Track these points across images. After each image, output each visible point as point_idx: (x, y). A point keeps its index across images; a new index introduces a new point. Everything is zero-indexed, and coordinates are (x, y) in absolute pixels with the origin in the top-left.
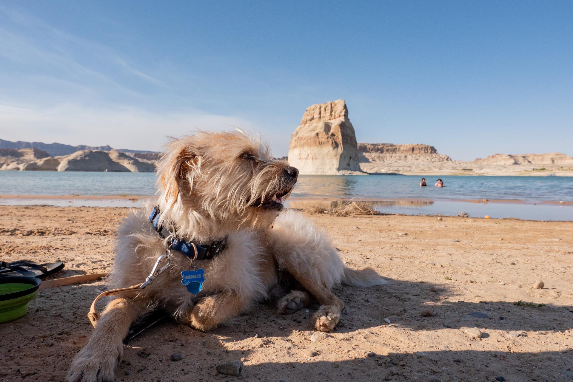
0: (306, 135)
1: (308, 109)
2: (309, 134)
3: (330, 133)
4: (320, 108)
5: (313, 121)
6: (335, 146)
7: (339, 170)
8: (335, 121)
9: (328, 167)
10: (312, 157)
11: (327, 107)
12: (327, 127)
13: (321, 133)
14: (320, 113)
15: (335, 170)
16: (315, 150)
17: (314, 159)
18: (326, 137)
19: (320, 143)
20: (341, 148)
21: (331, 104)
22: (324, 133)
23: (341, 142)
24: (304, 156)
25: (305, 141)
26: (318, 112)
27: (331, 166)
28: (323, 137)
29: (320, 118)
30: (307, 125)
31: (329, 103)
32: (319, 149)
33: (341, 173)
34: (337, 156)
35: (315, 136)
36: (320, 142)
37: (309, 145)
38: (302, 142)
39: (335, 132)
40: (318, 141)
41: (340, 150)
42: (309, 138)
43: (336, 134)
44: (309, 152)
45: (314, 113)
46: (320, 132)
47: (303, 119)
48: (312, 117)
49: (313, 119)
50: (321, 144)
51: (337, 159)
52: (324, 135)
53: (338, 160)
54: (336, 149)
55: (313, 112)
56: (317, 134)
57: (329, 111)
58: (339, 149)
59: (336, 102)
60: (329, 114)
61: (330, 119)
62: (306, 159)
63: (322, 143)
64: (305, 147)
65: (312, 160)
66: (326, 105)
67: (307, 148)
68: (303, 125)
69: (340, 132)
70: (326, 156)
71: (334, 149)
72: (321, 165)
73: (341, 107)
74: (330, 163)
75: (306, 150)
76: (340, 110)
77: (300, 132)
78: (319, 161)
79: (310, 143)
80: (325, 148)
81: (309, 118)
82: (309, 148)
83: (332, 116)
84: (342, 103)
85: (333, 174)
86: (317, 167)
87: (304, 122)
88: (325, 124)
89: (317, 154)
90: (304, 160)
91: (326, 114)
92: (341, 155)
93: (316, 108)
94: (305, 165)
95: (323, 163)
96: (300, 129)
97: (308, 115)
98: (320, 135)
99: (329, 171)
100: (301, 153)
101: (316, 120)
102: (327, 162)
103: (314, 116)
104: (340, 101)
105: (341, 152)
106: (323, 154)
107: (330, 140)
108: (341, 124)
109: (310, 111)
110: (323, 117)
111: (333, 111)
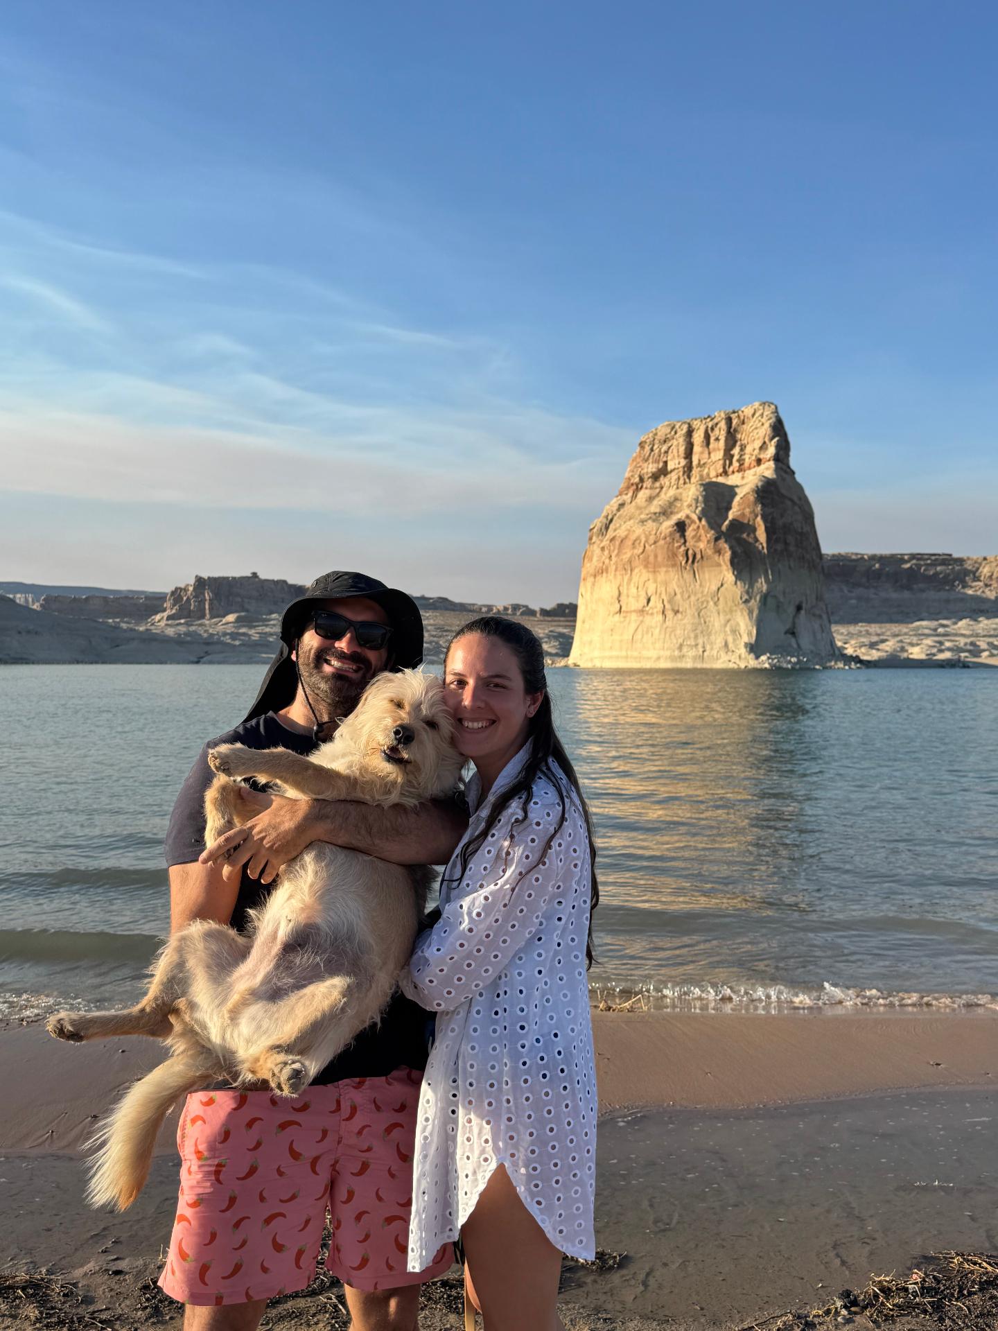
0: (639, 531)
1: (647, 437)
2: (650, 526)
3: (726, 523)
4: (690, 433)
5: (664, 481)
6: (742, 566)
7: (756, 649)
8: (743, 478)
9: (719, 642)
10: (660, 606)
11: (712, 429)
12: (717, 502)
13: (693, 522)
14: (689, 453)
15: (743, 651)
16: (673, 579)
17: (670, 614)
18: (712, 535)
19: (691, 560)
20: (766, 574)
21: (729, 419)
22: (704, 522)
23: (765, 553)
24: (633, 602)
25: (638, 551)
26: (682, 449)
27: (730, 639)
28: (701, 537)
29: (688, 469)
30: (643, 494)
31: (720, 416)
32: (688, 576)
33: (764, 662)
34: (751, 602)
35: (671, 534)
36: (690, 552)
37: (652, 566)
38: (627, 555)
39: (743, 515)
40: (683, 548)
41: (761, 582)
42: (651, 541)
43: (745, 525)
44: (651, 587)
45: (666, 452)
46: (688, 517)
47: (627, 475)
48: (661, 465)
49: (663, 471)
50: (693, 562)
51: (751, 612)
52: (704, 528)
53: (755, 615)
54: (746, 578)
55: (664, 448)
56: (681, 527)
57: (722, 443)
58: (758, 576)
59: (748, 411)
60: (720, 454)
61: (725, 473)
62: (642, 612)
63: (698, 556)
64: (636, 571)
65: (660, 617)
66: (710, 424)
67: (645, 575)
68: (630, 494)
69: (759, 518)
70: (711, 603)
71: (738, 577)
72: (692, 635)
73: (765, 429)
74: (725, 625)
75: (642, 583)
76: (758, 438)
77: (619, 518)
78: (688, 620)
79: (656, 556)
80: (707, 576)
81: (650, 470)
82: (651, 576)
83: (731, 464)
84: (765, 414)
85: (736, 666)
86: (680, 641)
87: (632, 484)
88: (704, 490)
89: (679, 596)
90: (634, 616)
91: (712, 455)
92: (765, 599)
93: (676, 433)
94: (638, 636)
95: (701, 627)
96: (618, 510)
97: (646, 460)
98: (691, 529)
99: (722, 653)
100: (624, 591)
101: (674, 476)
102: (717, 624)
103: (669, 463)
104: (761, 408)
105: (765, 588)
106: (699, 595)
107: (727, 545)
108: (764, 488)
109: (655, 447)
110: (700, 466)
111: (734, 445)
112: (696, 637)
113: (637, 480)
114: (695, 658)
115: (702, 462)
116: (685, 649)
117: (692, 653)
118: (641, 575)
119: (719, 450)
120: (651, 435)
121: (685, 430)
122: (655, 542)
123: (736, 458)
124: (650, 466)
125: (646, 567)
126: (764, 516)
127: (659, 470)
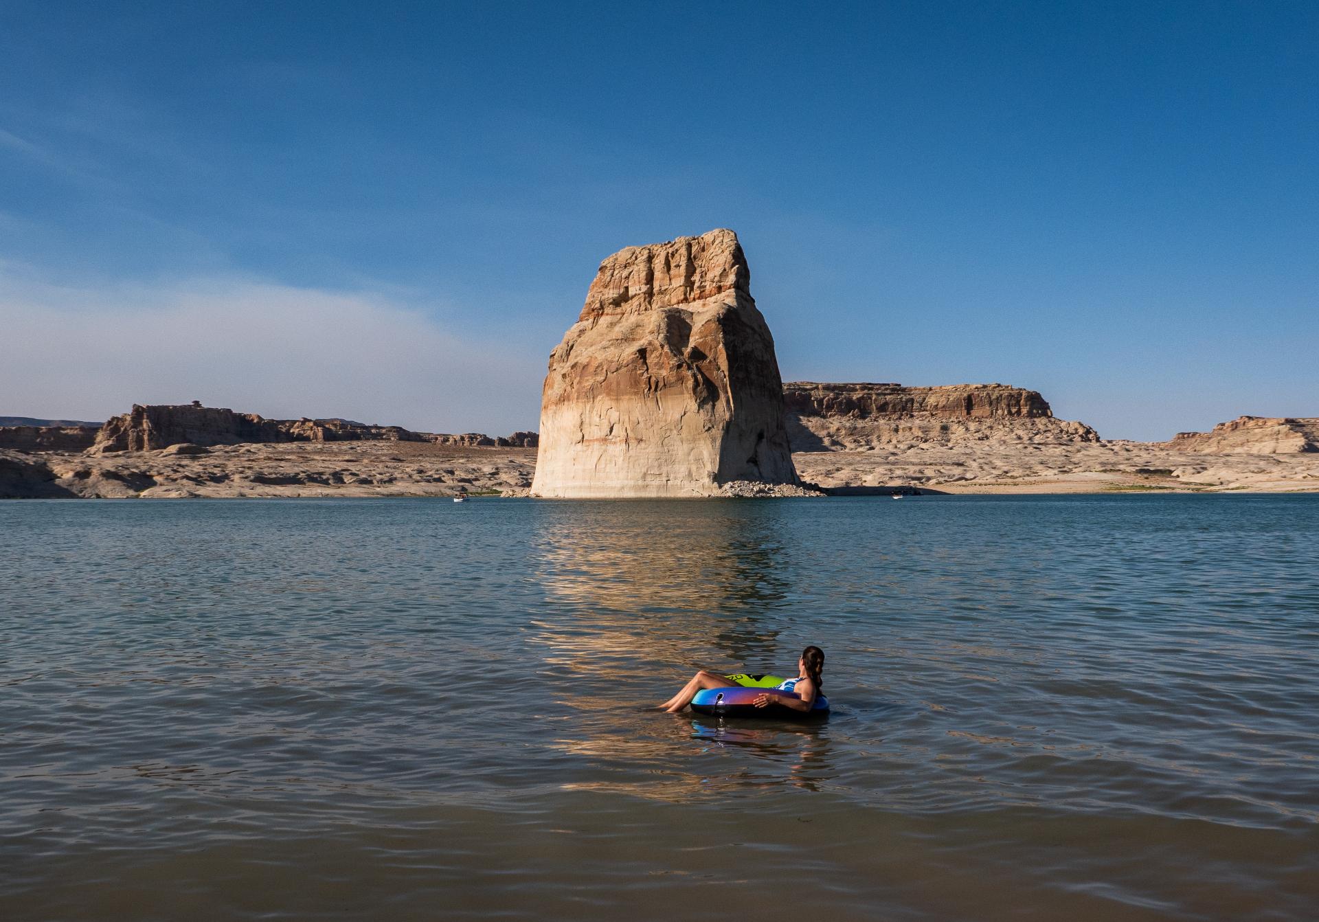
0: (600, 357)
1: (605, 262)
2: (612, 353)
3: (687, 351)
4: (650, 259)
5: (626, 307)
6: (705, 394)
7: (719, 478)
8: (704, 305)
9: (682, 470)
10: (623, 434)
11: (673, 255)
12: (677, 326)
13: (656, 349)
14: (650, 279)
15: (706, 481)
16: (635, 408)
17: (633, 443)
18: (674, 362)
19: (653, 388)
20: (728, 402)
21: (689, 246)
22: (666, 349)
23: (727, 380)
24: (595, 429)
25: (600, 378)
26: (643, 275)
27: (694, 468)
28: (662, 365)
29: (650, 294)
30: (604, 321)
31: (680, 241)
32: (651, 404)
33: (728, 490)
34: (713, 430)
35: (633, 361)
36: (653, 379)
37: (615, 393)
38: (589, 382)
39: (705, 343)
40: (646, 375)
41: (723, 409)
42: (614, 367)
43: (707, 353)
44: (614, 416)
45: (627, 278)
46: (650, 343)
47: (588, 300)
48: (622, 290)
49: (624, 298)
50: (656, 390)
51: (714, 440)
52: (666, 355)
53: (718, 443)
54: (709, 407)
55: (625, 273)
56: (642, 353)
57: (683, 269)
58: (721, 404)
59: (708, 237)
60: (682, 281)
61: (686, 300)
62: (604, 440)
63: (661, 384)
64: (599, 398)
65: (624, 446)
66: (670, 251)
67: (608, 403)
68: (591, 320)
69: (721, 345)
70: (675, 432)
71: (701, 405)
72: (656, 464)
73: (725, 257)
74: (689, 454)
75: (604, 411)
76: (719, 266)
77: (580, 344)
78: (650, 449)
79: (618, 384)
80: (670, 403)
81: (611, 296)
82: (614, 404)
83: (692, 290)
84: (725, 241)
85: (700, 496)
86: (644, 470)
87: (593, 310)
88: (667, 317)
89: (642, 424)
90: (596, 445)
91: (673, 281)
92: (728, 428)
93: (636, 258)
94: (602, 465)
95: (666, 458)
96: (579, 336)
97: (606, 287)
98: (653, 356)
99: (686, 482)
100: (587, 421)
101: (635, 302)
102: (680, 452)
103: (630, 289)
104: (721, 235)
105: (727, 416)
106: (663, 424)
107: (689, 373)
108: (725, 315)
109: (616, 272)
110: (661, 292)
111: (694, 271)
112: (659, 466)
113: (598, 305)
114: (659, 487)
115: (663, 288)
116: (649, 478)
117: (656, 482)
118: (602, 402)
119: (680, 276)
120: (611, 260)
121: (645, 256)
122: (617, 370)
123: (697, 285)
124: (611, 291)
125: (608, 394)
126: (725, 344)
127: (620, 296)
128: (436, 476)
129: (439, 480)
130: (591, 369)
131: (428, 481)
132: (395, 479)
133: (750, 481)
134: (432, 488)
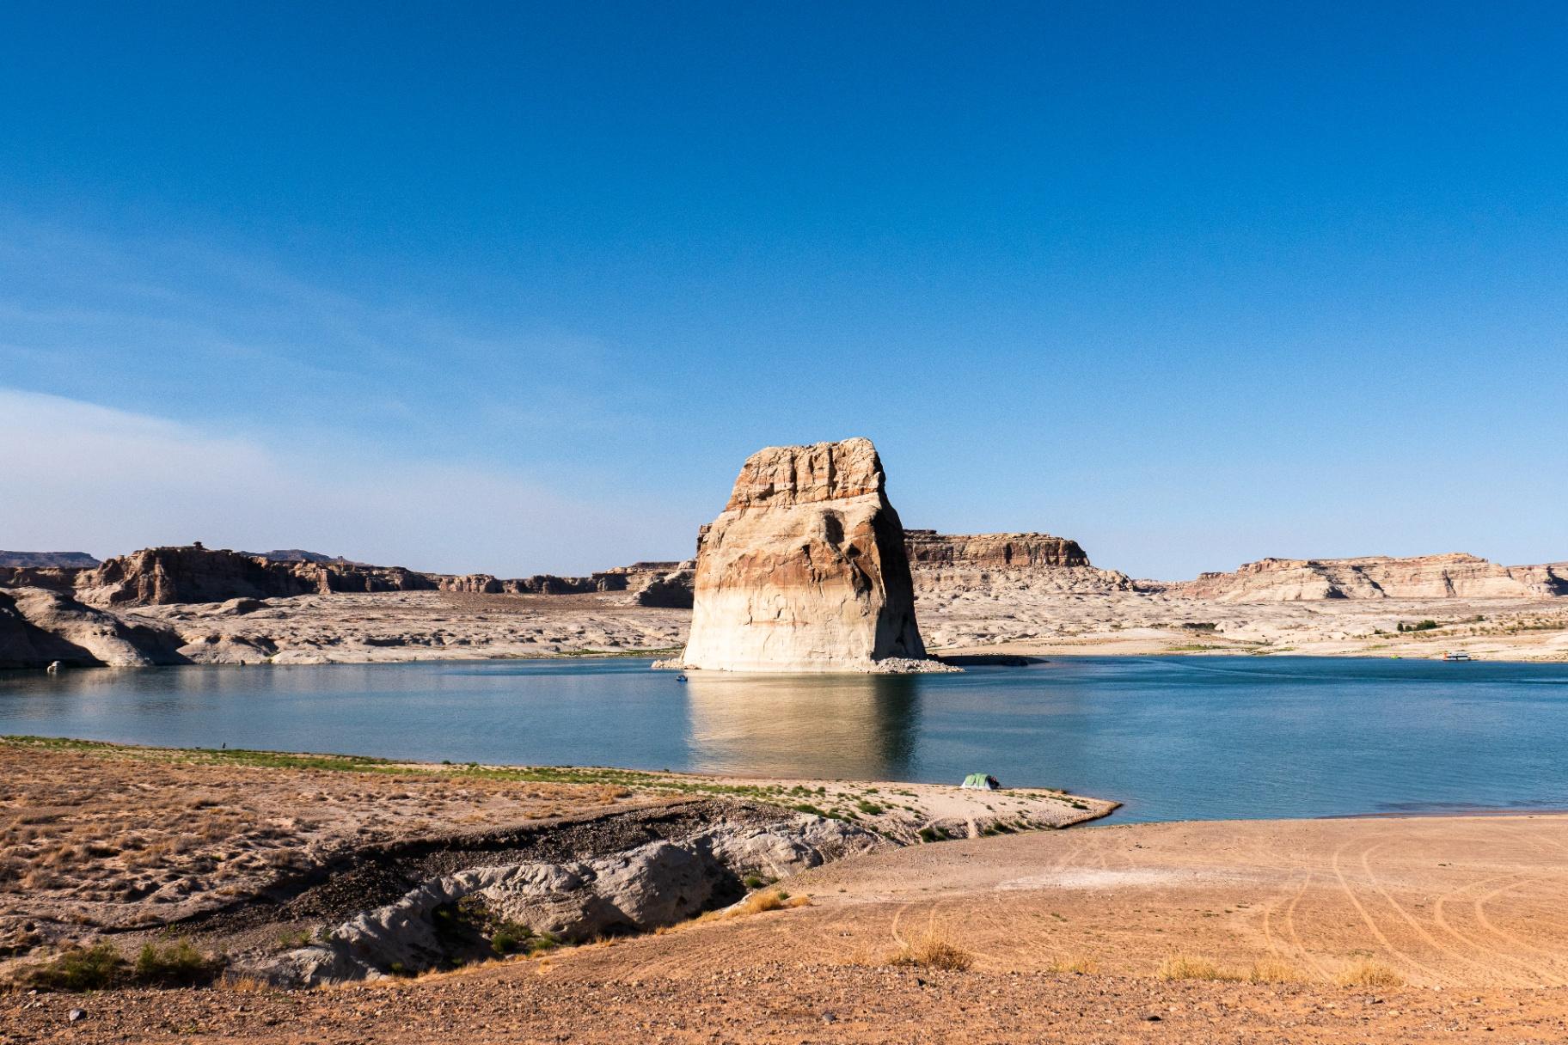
0: (769, 550)
1: (752, 460)
2: (779, 548)
3: (845, 546)
4: (793, 459)
5: (771, 500)
6: (862, 585)
7: (876, 656)
8: (847, 503)
9: (842, 649)
10: (790, 618)
11: (816, 458)
12: (834, 529)
13: (818, 545)
14: (794, 478)
15: (865, 658)
16: (800, 596)
17: (799, 626)
18: (835, 557)
19: (817, 579)
20: (881, 591)
21: (830, 451)
22: (828, 545)
23: (879, 573)
24: (763, 613)
25: (768, 569)
26: (788, 474)
27: (853, 647)
28: (823, 558)
29: (794, 490)
30: (751, 512)
31: (822, 446)
32: (815, 593)
33: (885, 666)
34: (870, 616)
35: (799, 556)
36: (817, 571)
37: (784, 582)
38: (757, 572)
39: (859, 542)
40: (810, 568)
41: (877, 597)
42: (781, 560)
43: (862, 550)
44: (781, 602)
45: (772, 475)
46: (813, 541)
47: (733, 493)
48: (768, 486)
49: (770, 492)
50: (819, 581)
51: (870, 624)
52: (828, 551)
53: (874, 626)
54: (865, 595)
55: (770, 471)
56: (806, 548)
57: (826, 471)
58: (875, 593)
59: (849, 444)
60: (826, 481)
61: (829, 498)
62: (772, 622)
63: (823, 576)
64: (767, 585)
65: (791, 628)
66: (814, 454)
67: (776, 591)
68: (738, 511)
69: (874, 543)
70: (836, 616)
71: (859, 593)
72: (821, 643)
73: (867, 465)
74: (849, 635)
75: (770, 598)
76: (862, 471)
77: (731, 532)
78: (814, 632)
79: (786, 575)
80: (831, 592)
81: (757, 491)
82: (781, 592)
83: (834, 488)
84: (865, 449)
85: (858, 670)
86: (809, 649)
87: (740, 502)
88: (826, 518)
89: (807, 610)
90: (765, 626)
91: (816, 481)
92: (882, 613)
93: (779, 458)
94: (770, 644)
95: (829, 638)
96: (728, 525)
97: (752, 482)
98: (816, 551)
99: (847, 660)
100: (755, 605)
101: (781, 497)
102: (841, 634)
103: (775, 486)
104: (860, 443)
105: (881, 604)
106: (825, 609)
107: (849, 567)
108: (876, 517)
109: (761, 470)
110: (805, 490)
111: (835, 472)
112: (823, 646)
113: (745, 498)
114: (823, 664)
115: (807, 487)
116: (814, 656)
117: (821, 659)
118: (770, 590)
119: (823, 477)
120: (756, 458)
121: (789, 457)
122: (784, 563)
123: (840, 486)
124: (758, 486)
125: (776, 583)
126: (877, 542)
127: (766, 491)
128: (529, 636)
129: (531, 640)
130: (759, 561)
131: (522, 641)
132: (491, 639)
133: (901, 657)
134: (528, 648)
